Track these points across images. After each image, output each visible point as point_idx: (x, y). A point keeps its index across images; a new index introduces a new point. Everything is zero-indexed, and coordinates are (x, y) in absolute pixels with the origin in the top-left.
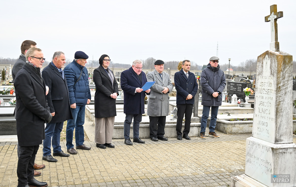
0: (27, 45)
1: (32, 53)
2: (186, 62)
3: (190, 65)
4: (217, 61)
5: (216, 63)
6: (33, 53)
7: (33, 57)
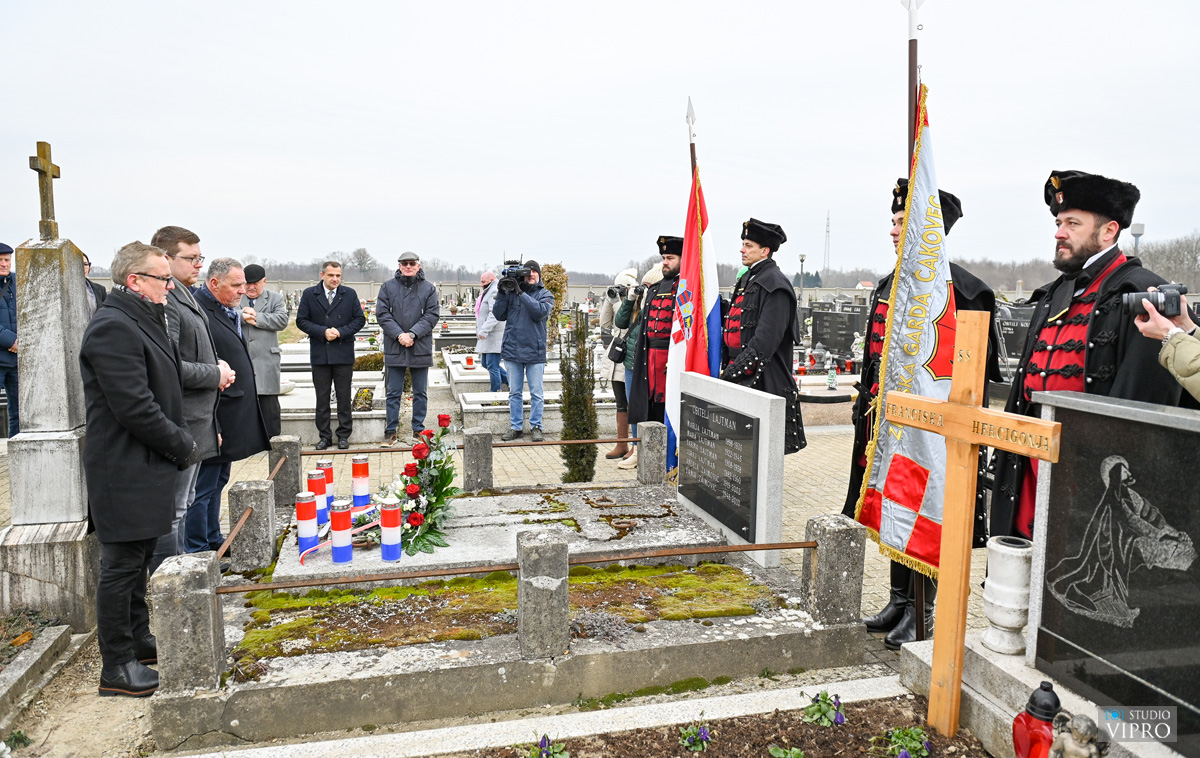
0: (166, 241)
1: (139, 261)
2: (330, 267)
3: (338, 276)
4: (412, 262)
5: (409, 266)
6: (143, 262)
7: (145, 275)
